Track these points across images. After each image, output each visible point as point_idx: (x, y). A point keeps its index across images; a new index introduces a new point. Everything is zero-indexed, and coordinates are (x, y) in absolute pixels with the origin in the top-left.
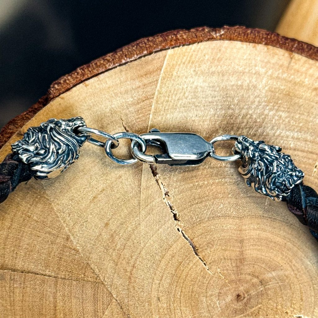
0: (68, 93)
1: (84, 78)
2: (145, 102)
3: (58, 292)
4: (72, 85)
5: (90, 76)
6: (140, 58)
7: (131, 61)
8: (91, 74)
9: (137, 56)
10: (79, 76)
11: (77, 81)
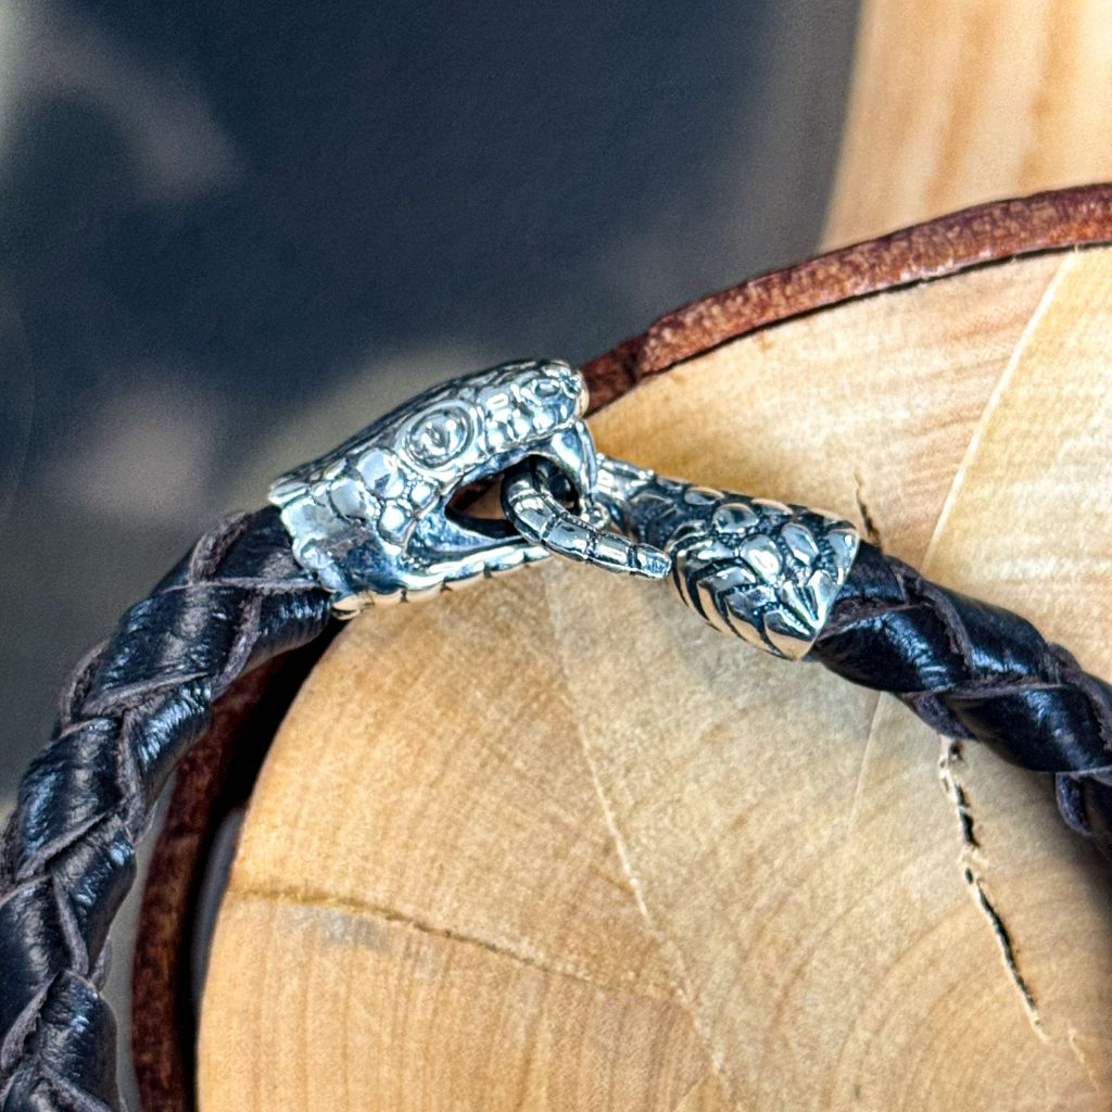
0: (701, 364)
1: (764, 320)
2: (950, 429)
3: (546, 1015)
4: (717, 339)
5: (783, 313)
6: (965, 270)
7: (932, 280)
8: (789, 306)
9: (955, 263)
10: (747, 311)
11: (737, 326)
